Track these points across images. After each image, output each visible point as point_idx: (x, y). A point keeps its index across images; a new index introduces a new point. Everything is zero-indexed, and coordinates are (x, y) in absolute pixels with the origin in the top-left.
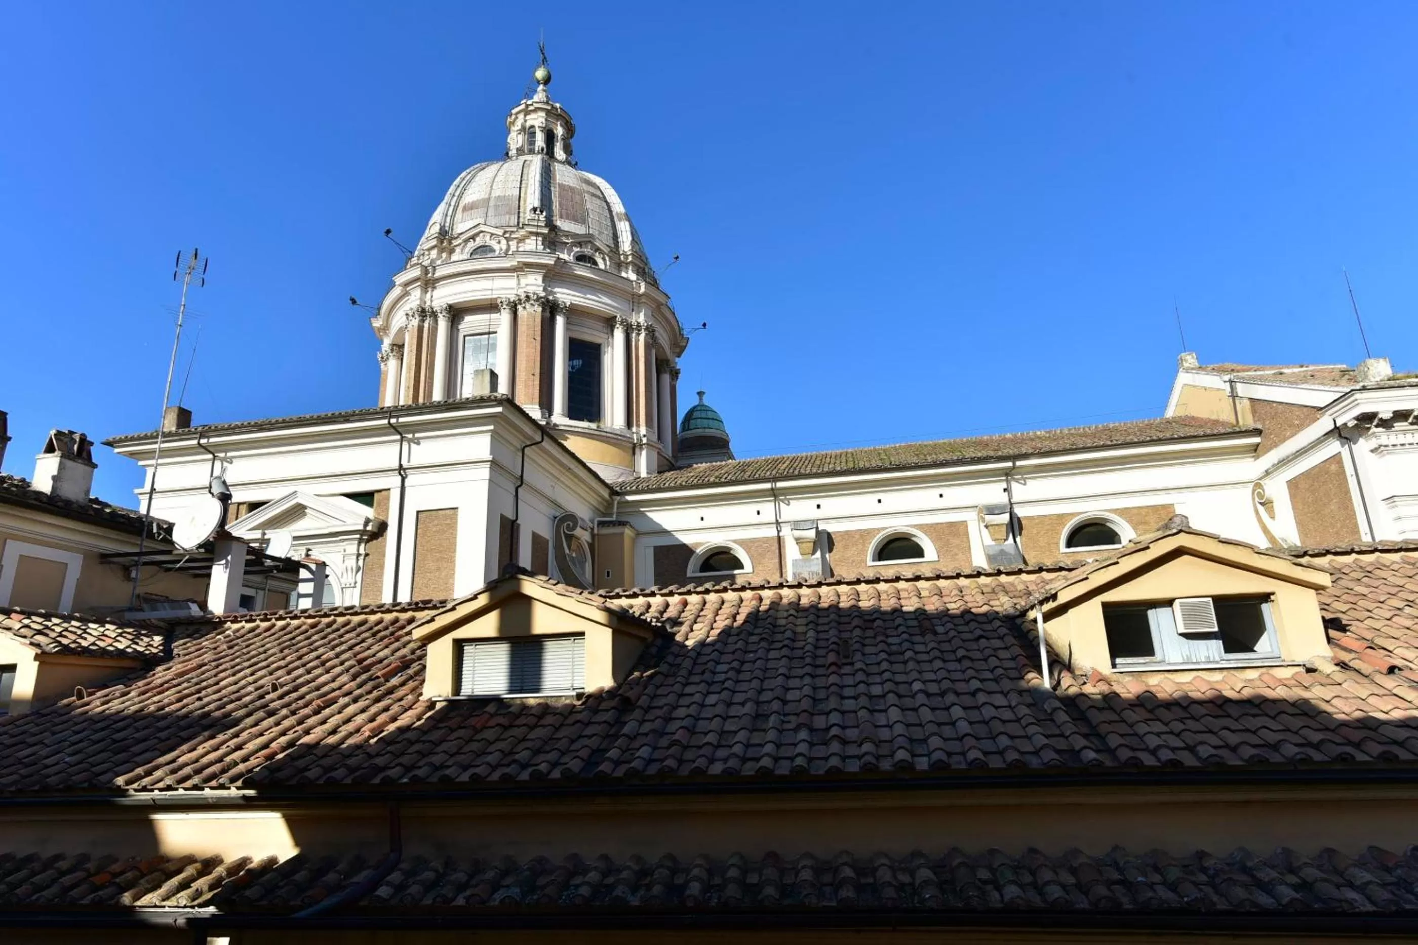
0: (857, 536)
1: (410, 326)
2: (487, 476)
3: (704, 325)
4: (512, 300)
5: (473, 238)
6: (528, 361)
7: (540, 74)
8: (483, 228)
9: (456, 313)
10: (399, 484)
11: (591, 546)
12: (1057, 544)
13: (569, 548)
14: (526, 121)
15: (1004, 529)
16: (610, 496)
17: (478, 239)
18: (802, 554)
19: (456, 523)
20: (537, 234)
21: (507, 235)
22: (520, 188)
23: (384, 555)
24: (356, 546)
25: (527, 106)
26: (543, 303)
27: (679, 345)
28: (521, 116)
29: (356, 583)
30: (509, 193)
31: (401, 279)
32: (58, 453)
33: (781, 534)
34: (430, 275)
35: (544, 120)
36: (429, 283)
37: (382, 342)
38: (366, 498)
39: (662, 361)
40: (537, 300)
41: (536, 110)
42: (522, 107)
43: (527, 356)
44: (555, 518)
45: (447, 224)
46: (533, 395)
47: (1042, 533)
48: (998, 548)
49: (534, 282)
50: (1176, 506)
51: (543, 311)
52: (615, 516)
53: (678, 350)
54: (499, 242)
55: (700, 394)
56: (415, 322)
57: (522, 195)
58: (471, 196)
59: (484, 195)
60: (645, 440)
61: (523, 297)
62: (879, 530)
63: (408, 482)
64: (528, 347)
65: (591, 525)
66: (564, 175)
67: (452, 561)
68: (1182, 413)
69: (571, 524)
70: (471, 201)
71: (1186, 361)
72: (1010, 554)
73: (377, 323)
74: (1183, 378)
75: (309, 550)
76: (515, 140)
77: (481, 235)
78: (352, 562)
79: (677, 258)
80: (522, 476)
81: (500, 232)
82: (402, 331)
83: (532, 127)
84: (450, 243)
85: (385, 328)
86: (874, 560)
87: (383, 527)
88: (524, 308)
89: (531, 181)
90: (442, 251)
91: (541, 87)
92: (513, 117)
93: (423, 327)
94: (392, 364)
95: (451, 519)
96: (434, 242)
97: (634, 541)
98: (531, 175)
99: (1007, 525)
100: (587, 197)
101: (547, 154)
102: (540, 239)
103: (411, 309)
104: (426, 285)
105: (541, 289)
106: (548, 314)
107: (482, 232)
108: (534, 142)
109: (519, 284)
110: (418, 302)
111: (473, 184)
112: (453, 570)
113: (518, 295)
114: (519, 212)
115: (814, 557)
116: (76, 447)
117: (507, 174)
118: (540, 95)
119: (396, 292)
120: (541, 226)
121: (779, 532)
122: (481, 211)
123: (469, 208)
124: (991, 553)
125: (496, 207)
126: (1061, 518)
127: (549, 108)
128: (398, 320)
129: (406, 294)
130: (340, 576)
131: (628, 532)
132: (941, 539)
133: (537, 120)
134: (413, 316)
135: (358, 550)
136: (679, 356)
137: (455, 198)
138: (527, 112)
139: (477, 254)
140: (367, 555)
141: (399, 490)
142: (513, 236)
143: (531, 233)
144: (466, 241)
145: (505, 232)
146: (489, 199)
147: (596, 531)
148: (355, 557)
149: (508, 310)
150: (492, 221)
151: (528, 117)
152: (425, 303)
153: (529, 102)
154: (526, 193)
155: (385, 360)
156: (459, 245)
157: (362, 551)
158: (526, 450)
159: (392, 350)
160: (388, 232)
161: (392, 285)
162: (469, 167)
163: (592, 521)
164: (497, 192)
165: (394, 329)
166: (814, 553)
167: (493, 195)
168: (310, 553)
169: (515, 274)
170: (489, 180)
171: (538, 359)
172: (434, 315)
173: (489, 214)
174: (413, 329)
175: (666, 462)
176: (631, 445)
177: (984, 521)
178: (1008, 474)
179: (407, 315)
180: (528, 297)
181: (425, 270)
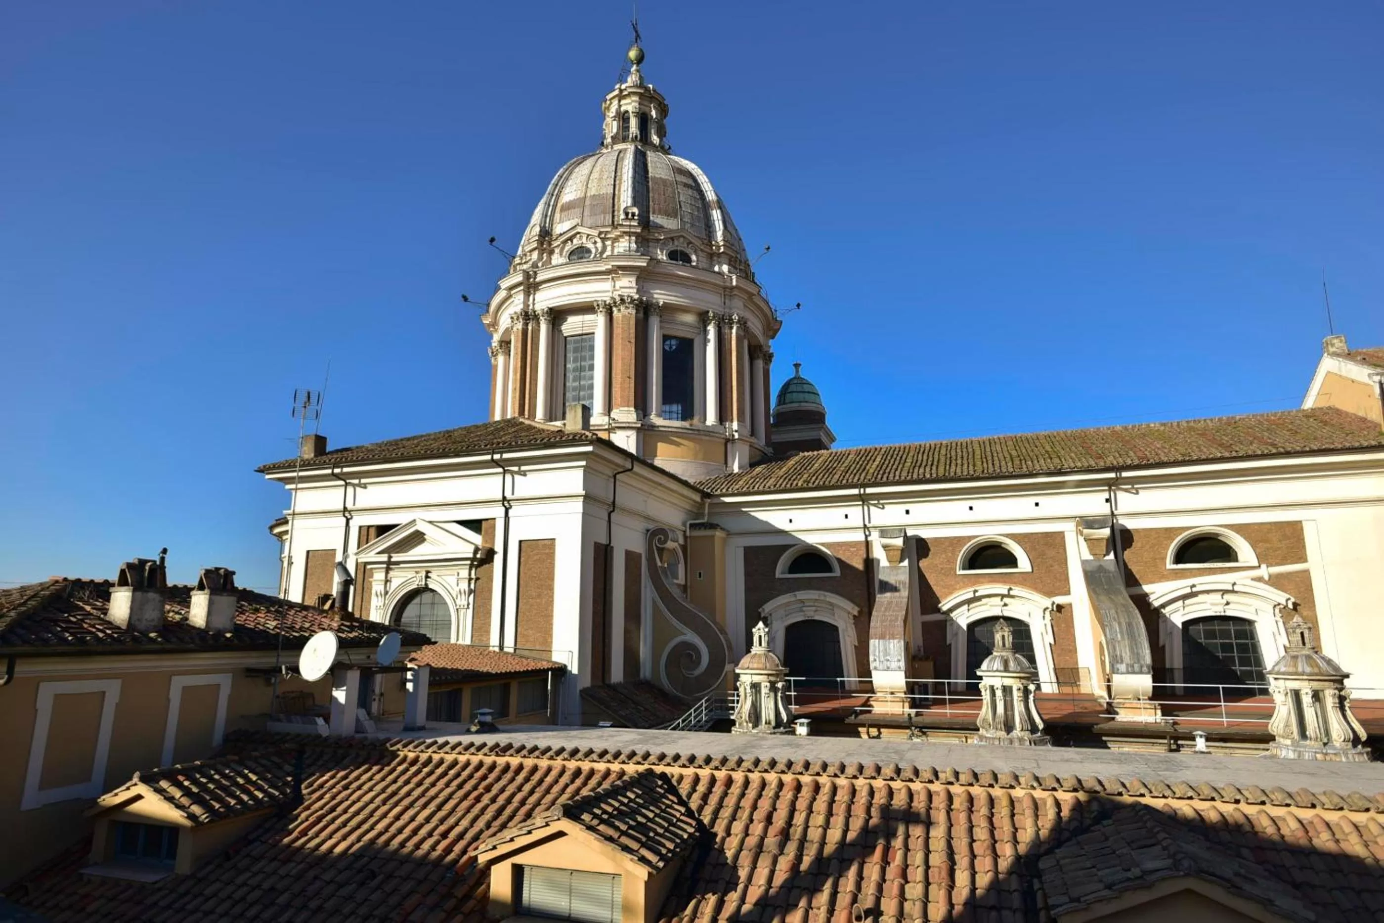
0: (947, 544)
1: (515, 329)
2: (581, 510)
3: (798, 305)
4: (607, 303)
5: (571, 239)
6: (623, 364)
7: (633, 54)
8: (579, 229)
9: (557, 315)
10: (503, 514)
11: (684, 548)
12: (1164, 559)
13: (661, 560)
14: (620, 106)
15: (1104, 544)
16: (702, 500)
17: (575, 241)
18: (890, 562)
19: (553, 553)
20: (629, 234)
21: (603, 236)
22: (614, 185)
23: (492, 581)
24: (467, 571)
25: (621, 91)
26: (637, 305)
27: (772, 327)
28: (615, 102)
29: (468, 604)
30: (603, 191)
31: (505, 283)
32: (207, 591)
33: (869, 539)
34: (532, 280)
35: (637, 105)
36: (531, 286)
37: (491, 337)
38: (474, 525)
39: (755, 347)
40: (631, 303)
41: (630, 94)
42: (616, 92)
43: (623, 359)
44: (648, 531)
45: (547, 225)
46: (629, 397)
47: (1147, 547)
48: (1097, 564)
49: (628, 285)
50: (1304, 523)
51: (637, 312)
52: (706, 518)
53: (771, 333)
54: (595, 243)
55: (797, 366)
56: (519, 326)
57: (617, 192)
58: (570, 194)
59: (580, 195)
60: (736, 436)
61: (618, 299)
62: (970, 538)
63: (511, 512)
64: (623, 349)
65: (684, 528)
66: (658, 166)
67: (551, 588)
68: (1323, 404)
69: (662, 537)
70: (568, 200)
71: (1333, 345)
72: (1109, 572)
73: (487, 321)
74: (1328, 364)
75: (428, 572)
76: (611, 127)
77: (578, 236)
78: (464, 586)
79: (768, 248)
80: (614, 502)
81: (595, 233)
82: (508, 331)
83: (627, 112)
84: (550, 244)
85: (495, 324)
86: (964, 569)
87: (490, 554)
88: (619, 310)
89: (625, 177)
90: (542, 252)
91: (634, 67)
92: (608, 102)
93: (528, 329)
94: (501, 359)
95: (550, 549)
96: (535, 245)
97: (724, 541)
98: (625, 170)
99: (1108, 540)
100: (680, 188)
101: (641, 140)
102: (633, 238)
103: (516, 313)
104: (528, 288)
105: (635, 291)
106: (641, 315)
107: (579, 233)
108: (628, 127)
109: (614, 286)
110: (521, 306)
111: (570, 183)
112: (552, 597)
113: (612, 298)
114: (613, 211)
115: (902, 564)
116: (222, 581)
117: (601, 171)
118: (632, 79)
119: (502, 294)
120: (634, 226)
121: (866, 536)
122: (578, 211)
123: (565, 208)
124: (1088, 568)
125: (592, 206)
126: (1170, 532)
127: (642, 91)
128: (504, 321)
129: (509, 297)
130: (455, 597)
131: (718, 534)
132: (1035, 549)
133: (630, 105)
134: (517, 320)
135: (470, 574)
136: (773, 338)
137: (554, 197)
138: (621, 97)
139: (575, 254)
140: (477, 579)
141: (503, 520)
142: (609, 236)
143: (624, 232)
144: (565, 242)
145: (600, 233)
146: (585, 198)
147: (688, 534)
148: (467, 581)
149: (603, 313)
150: (588, 221)
151: (623, 102)
152: (529, 306)
153: (623, 87)
154: (619, 190)
155: (495, 355)
156: (559, 246)
157: (473, 576)
158: (618, 476)
159: (501, 346)
160: (492, 240)
161: (498, 288)
162: (565, 163)
163: (684, 524)
164: (592, 191)
165: (502, 328)
166: (902, 560)
167: (588, 194)
168: (429, 575)
169: (610, 277)
170: (584, 178)
171: (633, 361)
172: (536, 318)
173: (585, 214)
174: (518, 332)
175: (758, 452)
176: (723, 441)
177: (1082, 534)
178: (1111, 485)
179: (512, 318)
180: (622, 301)
181: (527, 275)
